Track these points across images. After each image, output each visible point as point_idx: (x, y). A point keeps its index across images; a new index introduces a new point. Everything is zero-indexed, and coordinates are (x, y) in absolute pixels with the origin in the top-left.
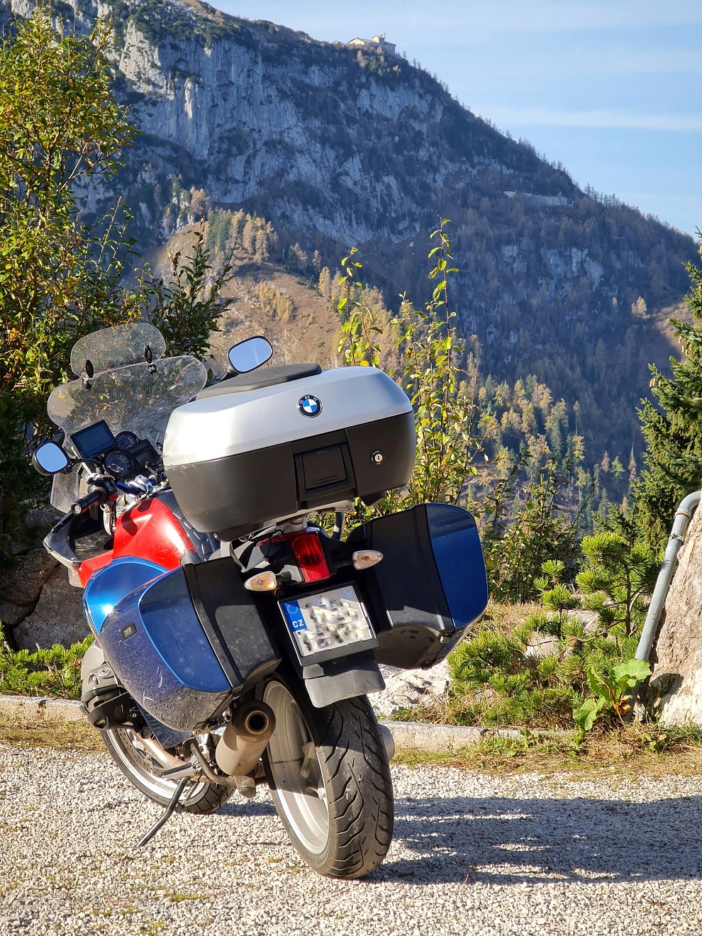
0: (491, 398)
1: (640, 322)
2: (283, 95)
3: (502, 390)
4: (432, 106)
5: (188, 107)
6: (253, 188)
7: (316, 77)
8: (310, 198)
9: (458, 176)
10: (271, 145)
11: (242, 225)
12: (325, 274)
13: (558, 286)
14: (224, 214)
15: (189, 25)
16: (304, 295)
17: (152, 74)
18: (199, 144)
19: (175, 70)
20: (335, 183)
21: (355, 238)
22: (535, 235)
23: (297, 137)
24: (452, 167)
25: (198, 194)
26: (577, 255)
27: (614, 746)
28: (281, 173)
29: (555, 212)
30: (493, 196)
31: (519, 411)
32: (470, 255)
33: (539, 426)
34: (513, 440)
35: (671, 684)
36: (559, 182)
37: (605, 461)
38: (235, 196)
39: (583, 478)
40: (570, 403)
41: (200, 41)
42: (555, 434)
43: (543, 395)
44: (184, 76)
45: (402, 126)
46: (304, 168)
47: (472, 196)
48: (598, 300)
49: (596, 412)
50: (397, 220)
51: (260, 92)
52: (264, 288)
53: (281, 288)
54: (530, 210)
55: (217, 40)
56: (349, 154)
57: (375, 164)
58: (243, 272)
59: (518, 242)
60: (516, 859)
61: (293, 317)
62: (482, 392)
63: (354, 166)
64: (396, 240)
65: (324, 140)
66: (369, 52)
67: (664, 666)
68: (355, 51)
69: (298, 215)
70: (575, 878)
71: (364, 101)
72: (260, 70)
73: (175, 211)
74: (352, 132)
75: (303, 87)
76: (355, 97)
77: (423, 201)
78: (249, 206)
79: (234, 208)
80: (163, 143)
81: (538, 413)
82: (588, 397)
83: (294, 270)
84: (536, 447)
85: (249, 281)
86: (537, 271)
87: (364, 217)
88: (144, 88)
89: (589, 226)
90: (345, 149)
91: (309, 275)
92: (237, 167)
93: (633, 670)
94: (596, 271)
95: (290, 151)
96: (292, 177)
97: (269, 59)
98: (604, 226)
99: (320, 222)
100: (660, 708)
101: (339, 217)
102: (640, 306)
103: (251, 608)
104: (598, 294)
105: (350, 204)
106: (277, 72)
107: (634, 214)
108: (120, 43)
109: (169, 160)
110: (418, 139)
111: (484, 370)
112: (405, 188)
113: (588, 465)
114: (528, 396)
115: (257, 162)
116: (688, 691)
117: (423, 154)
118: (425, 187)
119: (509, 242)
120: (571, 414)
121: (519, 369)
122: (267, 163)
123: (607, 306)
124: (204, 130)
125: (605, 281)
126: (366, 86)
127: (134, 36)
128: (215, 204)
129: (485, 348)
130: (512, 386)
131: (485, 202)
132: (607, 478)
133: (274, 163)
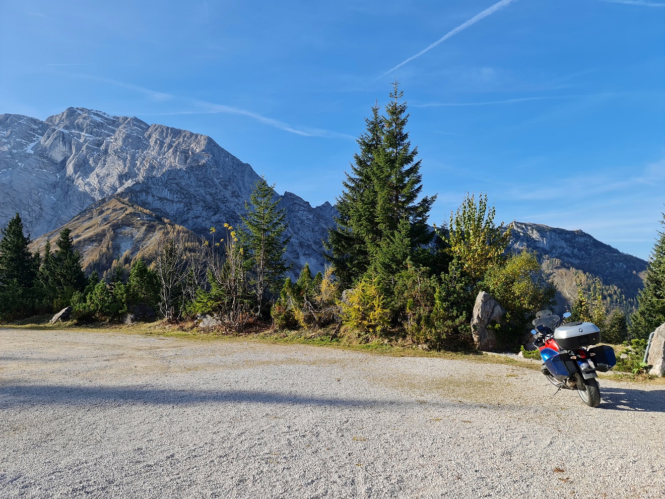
0: (605, 288)
1: (635, 275)
2: (562, 239)
3: (607, 287)
4: (590, 240)
5: (545, 242)
6: (557, 254)
7: (568, 236)
8: (568, 256)
9: (596, 251)
10: (560, 247)
11: (555, 260)
12: (571, 268)
13: (617, 269)
14: (552, 259)
15: (544, 229)
16: (567, 271)
17: (538, 237)
18: (547, 248)
19: (542, 237)
20: (572, 253)
21: (577, 262)
22: (612, 260)
23: (565, 246)
24: (595, 250)
25: (547, 256)
26: (621, 264)
27: (640, 378)
28: (562, 252)
29: (616, 256)
30: (603, 254)
31: (611, 290)
32: (599, 264)
33: (615, 293)
34: (610, 295)
35: (651, 367)
36: (616, 251)
37: (629, 299)
38: (554, 256)
39: (625, 302)
40: (621, 289)
41: (546, 232)
42: (619, 294)
43: (616, 288)
44: (544, 237)
45: (584, 243)
46: (566, 251)
47: (599, 254)
48: (626, 271)
49: (627, 291)
50: (585, 259)
51: (558, 239)
52: (560, 270)
53: (563, 271)
54: (611, 256)
55: (549, 231)
56: (575, 248)
57: (580, 250)
58: (556, 268)
59: (609, 262)
60: (624, 404)
61: (566, 275)
62: (603, 287)
63: (576, 250)
64: (584, 262)
65: (570, 246)
66: (577, 231)
67: (649, 363)
68: (575, 231)
69: (566, 258)
70: (636, 410)
71: (577, 239)
72: (557, 235)
73: (543, 258)
74: (575, 245)
75: (565, 238)
76: (575, 239)
77: (589, 255)
78: (557, 257)
79: (554, 258)
80: (540, 248)
81: (615, 291)
82: (625, 288)
83: (565, 267)
84: (615, 297)
85: (557, 269)
86: (613, 266)
87: (578, 258)
88: (537, 240)
89: (623, 259)
90: (574, 247)
91: (568, 268)
92: (554, 251)
93: (643, 364)
94: (625, 266)
95: (564, 248)
96: (564, 252)
97: (559, 234)
98: (626, 258)
99: (570, 259)
100: (649, 371)
101: (573, 258)
102: (635, 272)
103: (572, 362)
104: (625, 270)
105: (576, 256)
106: (561, 236)
107: (632, 256)
108: (532, 233)
109: (542, 250)
110: (588, 245)
111: (603, 284)
112: (586, 253)
113: (626, 300)
114: (613, 288)
115: (558, 250)
116: (654, 368)
117: (589, 248)
118: (590, 253)
119: (607, 262)
120: (622, 291)
121: (611, 283)
122: (560, 250)
123: (628, 272)
124: (548, 246)
125: (627, 268)
126: (577, 237)
127: (535, 232)
128: (550, 257)
129: (604, 280)
130: (609, 286)
131: (602, 255)
132: (630, 302)
133: (561, 250)
